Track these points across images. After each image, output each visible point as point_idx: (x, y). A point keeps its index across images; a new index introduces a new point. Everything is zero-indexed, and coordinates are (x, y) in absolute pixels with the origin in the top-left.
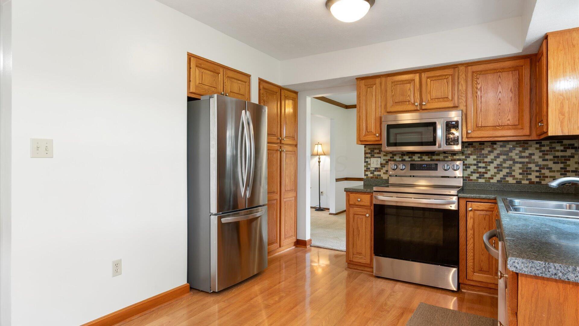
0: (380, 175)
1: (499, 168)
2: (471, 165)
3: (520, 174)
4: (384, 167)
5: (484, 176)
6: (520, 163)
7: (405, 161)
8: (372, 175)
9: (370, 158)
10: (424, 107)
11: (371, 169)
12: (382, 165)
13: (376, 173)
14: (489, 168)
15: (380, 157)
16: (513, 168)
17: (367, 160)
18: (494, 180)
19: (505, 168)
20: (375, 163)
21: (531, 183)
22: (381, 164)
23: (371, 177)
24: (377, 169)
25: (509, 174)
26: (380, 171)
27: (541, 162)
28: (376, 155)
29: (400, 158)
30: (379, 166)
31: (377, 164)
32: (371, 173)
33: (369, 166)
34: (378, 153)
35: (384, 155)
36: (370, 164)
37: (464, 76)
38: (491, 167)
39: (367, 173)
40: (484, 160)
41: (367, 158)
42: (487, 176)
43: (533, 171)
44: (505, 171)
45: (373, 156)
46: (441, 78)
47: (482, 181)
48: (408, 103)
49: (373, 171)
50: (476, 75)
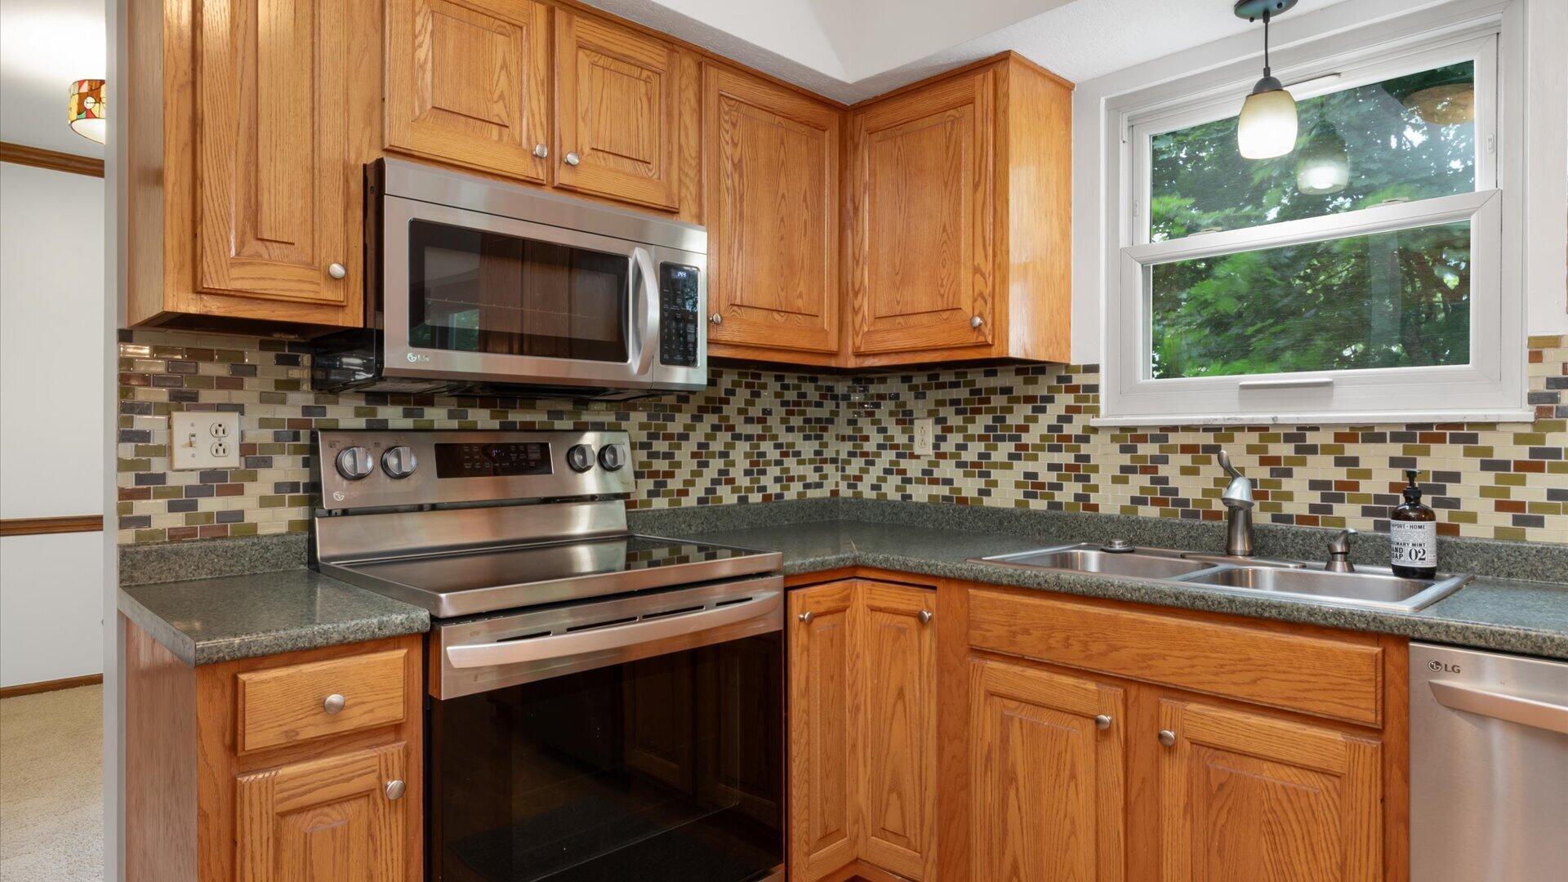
0: (239, 515)
1: (702, 456)
3: (747, 473)
4: (267, 463)
5: (664, 484)
6: (749, 438)
7: (387, 430)
8: (178, 520)
9: (166, 410)
10: (564, 177)
11: (173, 480)
12: (254, 457)
13: (209, 505)
14: (679, 456)
15: (239, 409)
16: (733, 455)
17: (141, 422)
18: (689, 502)
19: (712, 455)
20: (205, 442)
21: (767, 498)
22: (246, 449)
23: (175, 535)
24: (214, 481)
25: (724, 477)
26: (238, 491)
27: (785, 438)
28: (207, 396)
29: (359, 413)
30: (232, 460)
31: (220, 449)
32: (173, 507)
33: (158, 466)
34: (222, 383)
35: (265, 398)
36: (166, 451)
37: (690, 94)
38: (684, 454)
39: (141, 507)
40: (665, 427)
41: (145, 409)
42: (674, 484)
43: (768, 463)
44: (717, 464)
45: (184, 399)
46: (625, 68)
47: (660, 503)
48: (495, 136)
49: (190, 489)
50: (727, 109)
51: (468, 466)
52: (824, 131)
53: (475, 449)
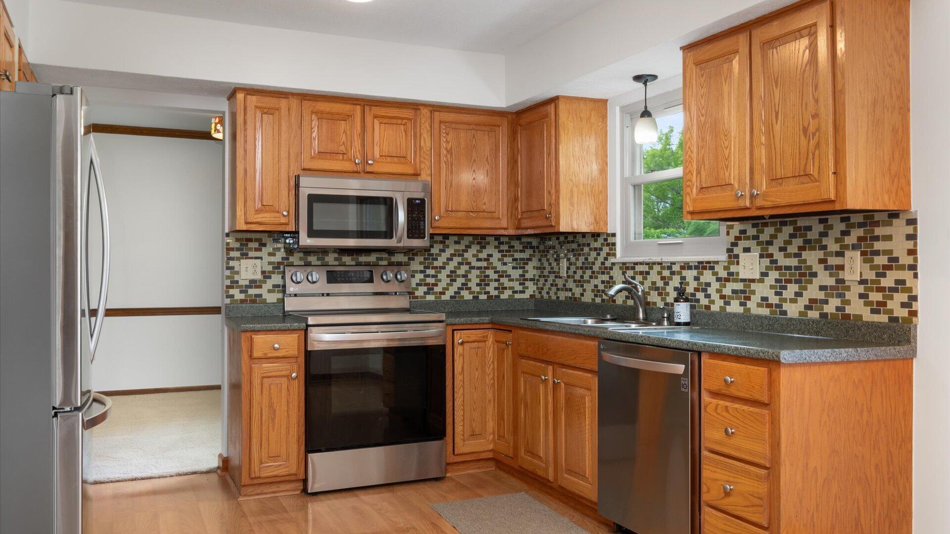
0: (260, 296)
1: (452, 277)
2: (416, 272)
3: (478, 285)
4: (270, 277)
5: (433, 289)
6: (479, 268)
7: (310, 265)
8: (242, 296)
9: (238, 259)
10: (369, 169)
11: (241, 283)
12: (266, 275)
13: (252, 291)
14: (440, 276)
15: (261, 258)
16: (470, 276)
17: (232, 263)
18: (446, 297)
19: (459, 276)
20: (251, 270)
21: (490, 297)
22: (263, 272)
23: (242, 301)
24: (253, 284)
25: (465, 286)
26: (260, 287)
27: (500, 268)
28: (251, 254)
29: (301, 259)
30: (259, 276)
31: (255, 272)
32: (241, 292)
33: (236, 278)
34: (256, 250)
35: (270, 254)
36: (238, 273)
37: (427, 125)
38: (443, 275)
39: (231, 292)
40: (433, 263)
41: (232, 259)
42: (437, 289)
43: (491, 280)
44: (460, 281)
45: (245, 256)
46: (395, 121)
47: (430, 298)
48: (341, 158)
49: (247, 287)
50: (444, 127)
51: (339, 279)
52: (499, 127)
53: (342, 273)
